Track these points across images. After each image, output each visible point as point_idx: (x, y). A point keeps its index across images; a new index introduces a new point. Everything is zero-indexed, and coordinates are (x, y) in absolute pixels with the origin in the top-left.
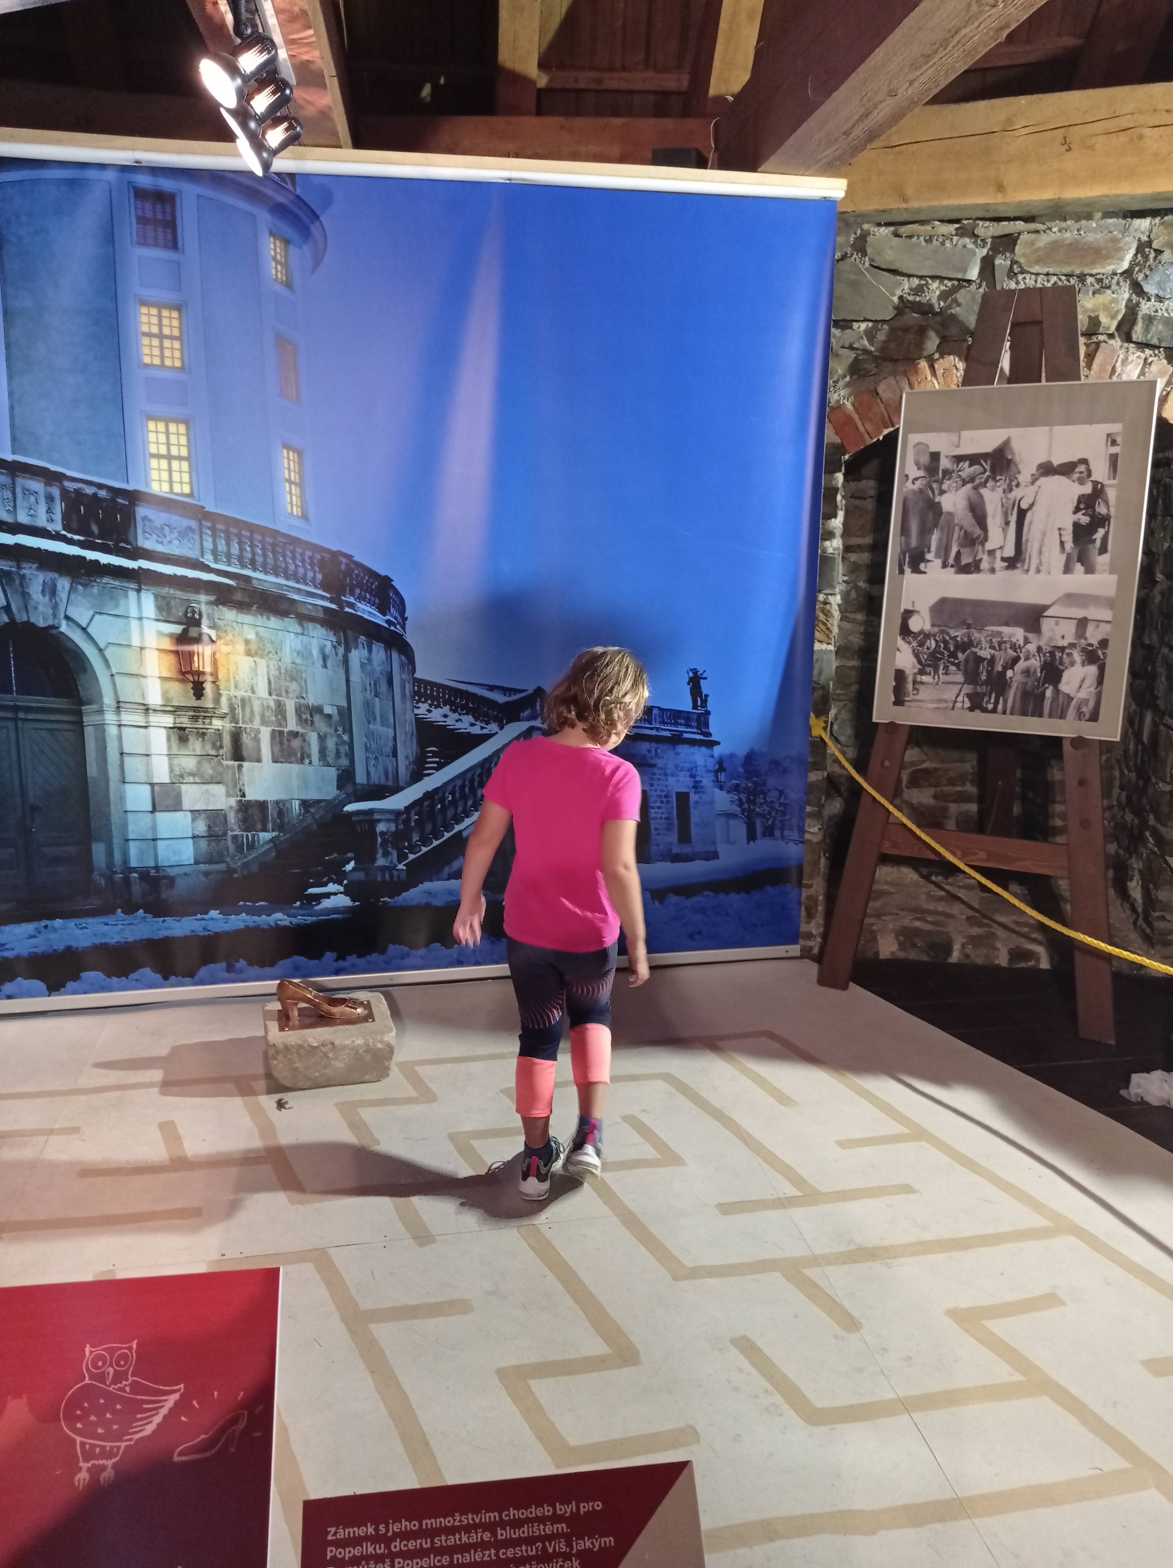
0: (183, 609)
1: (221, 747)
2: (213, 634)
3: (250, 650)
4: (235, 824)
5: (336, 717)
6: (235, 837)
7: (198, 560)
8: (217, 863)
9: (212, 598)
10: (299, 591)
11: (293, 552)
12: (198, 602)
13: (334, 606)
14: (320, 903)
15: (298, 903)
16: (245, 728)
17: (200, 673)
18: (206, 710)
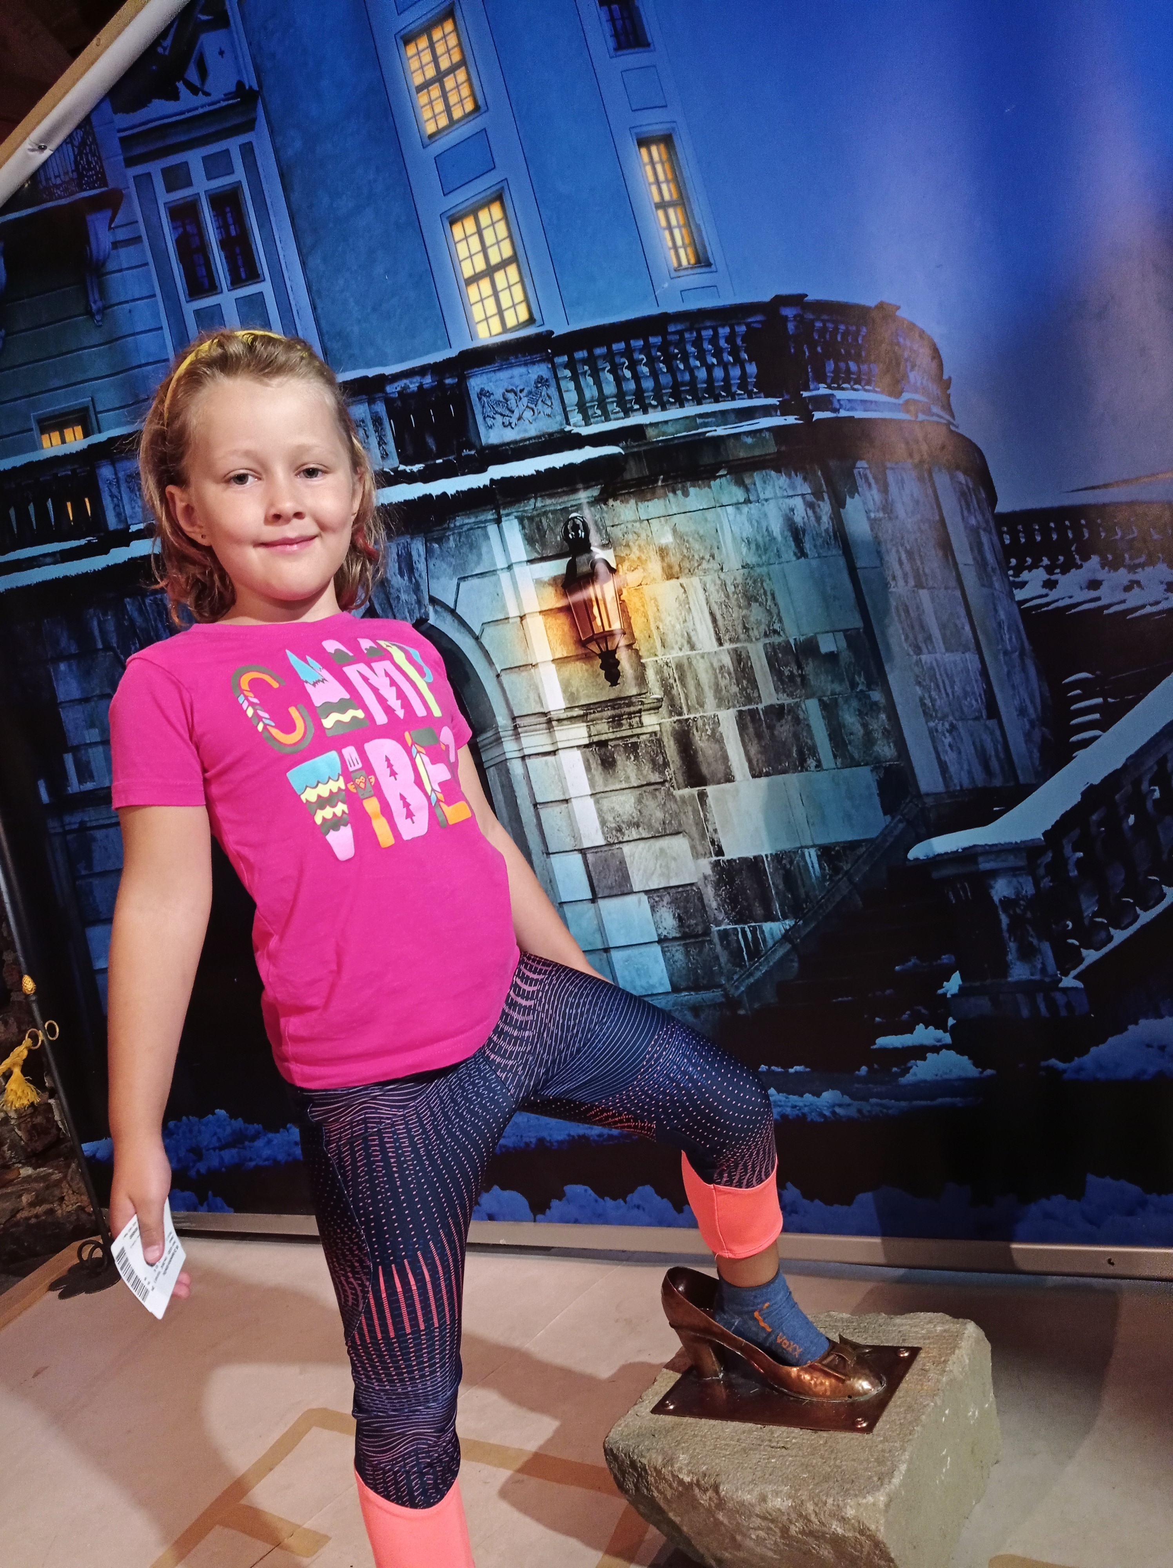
0: (559, 529)
1: (666, 764)
2: (608, 555)
3: (670, 567)
4: (718, 909)
5: (846, 657)
6: (724, 935)
7: (562, 431)
8: (707, 988)
9: (595, 492)
10: (723, 417)
11: (698, 342)
12: (578, 507)
13: (791, 420)
14: (907, 1070)
15: (864, 1069)
16: (694, 720)
17: (608, 635)
18: (628, 701)
